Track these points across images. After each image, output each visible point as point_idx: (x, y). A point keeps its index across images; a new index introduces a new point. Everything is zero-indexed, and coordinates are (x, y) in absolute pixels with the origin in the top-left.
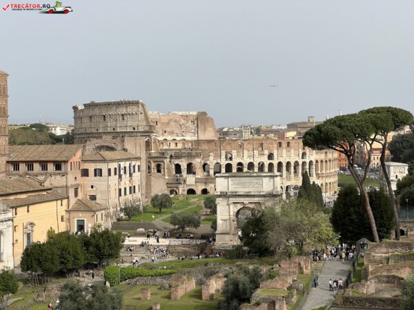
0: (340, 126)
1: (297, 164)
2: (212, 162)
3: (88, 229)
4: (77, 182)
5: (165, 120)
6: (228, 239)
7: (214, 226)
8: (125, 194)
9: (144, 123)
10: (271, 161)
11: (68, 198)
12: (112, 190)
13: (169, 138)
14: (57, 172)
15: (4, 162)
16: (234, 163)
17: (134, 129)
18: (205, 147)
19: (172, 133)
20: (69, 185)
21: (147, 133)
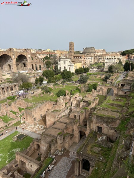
0: (127, 52)
1: (119, 58)
2: (105, 57)
3: (85, 67)
5: (98, 50)
6: (106, 69)
7: (104, 67)
8: (91, 62)
9: (94, 51)
10: (114, 58)
11: (82, 62)
12: (89, 61)
14: (81, 58)
15: (73, 57)
16: (108, 58)
21: (95, 53)
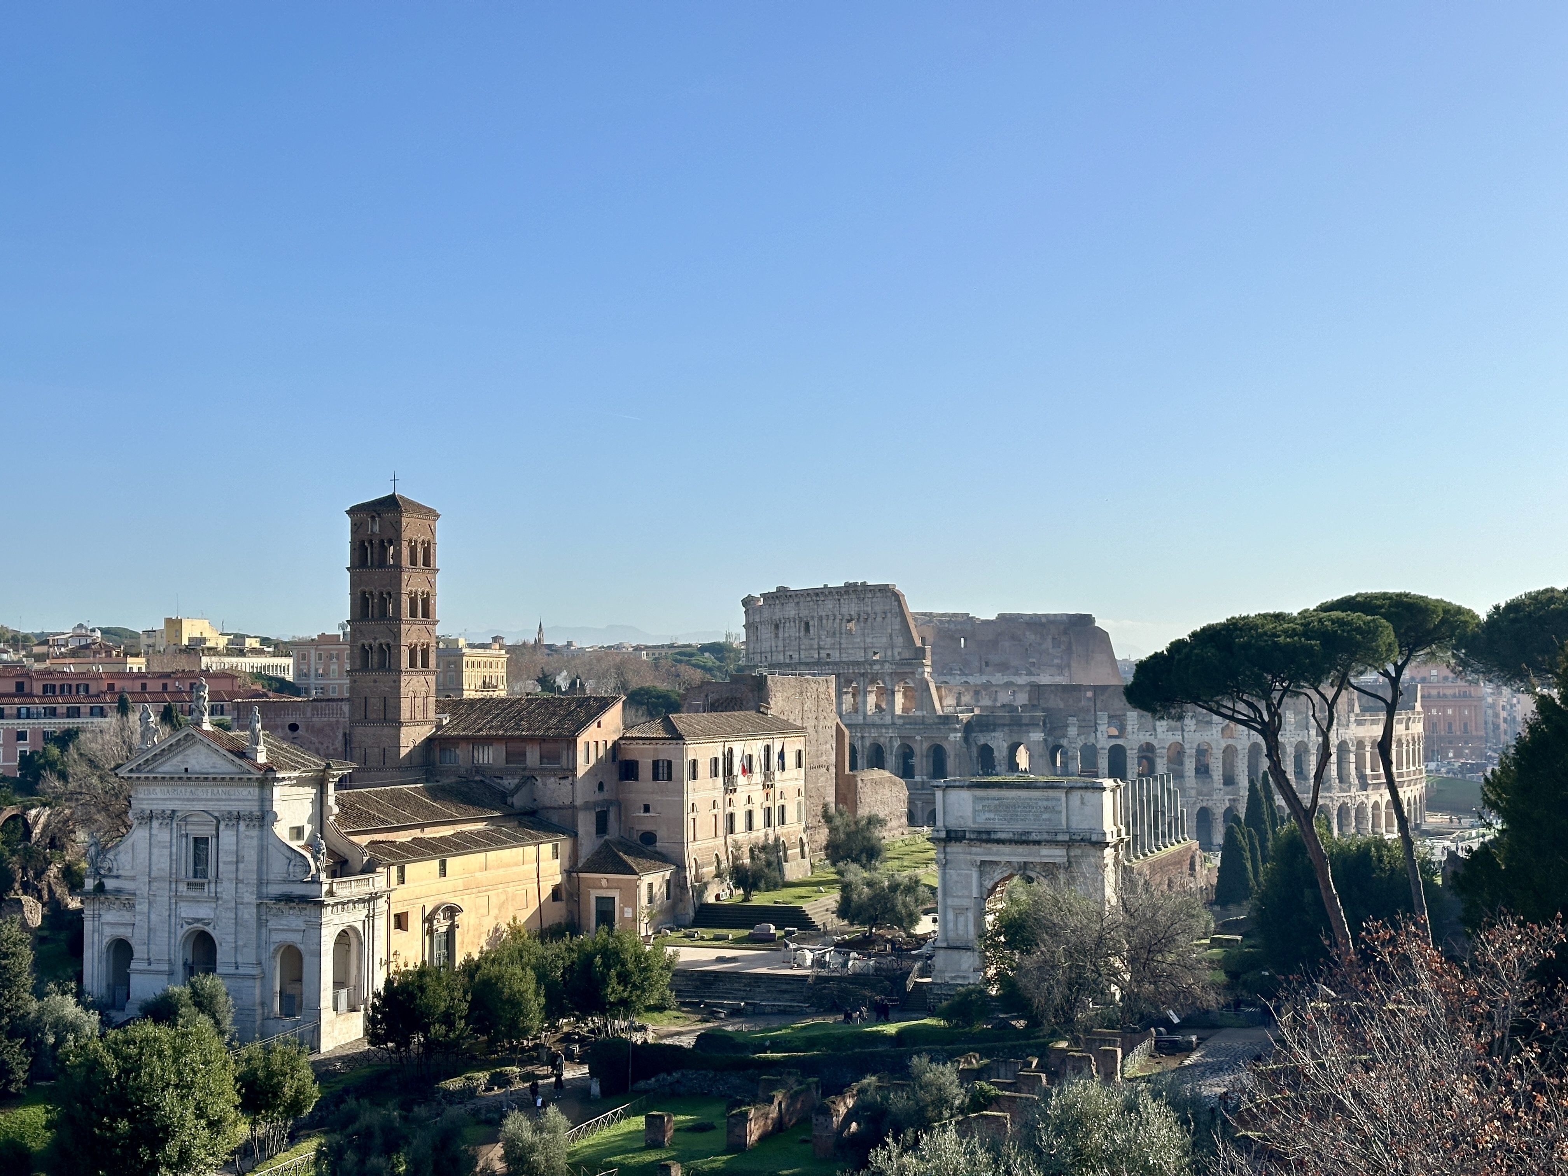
2: (1073, 740)
3: (624, 921)
4: (605, 795)
5: (986, 634)
8: (750, 827)
9: (899, 641)
10: (1230, 741)
11: (576, 837)
12: (703, 816)
13: (998, 678)
14: (550, 767)
15: (422, 741)
16: (1131, 745)
18: (1055, 702)
19: (1003, 667)
20: (579, 802)
21: (907, 666)
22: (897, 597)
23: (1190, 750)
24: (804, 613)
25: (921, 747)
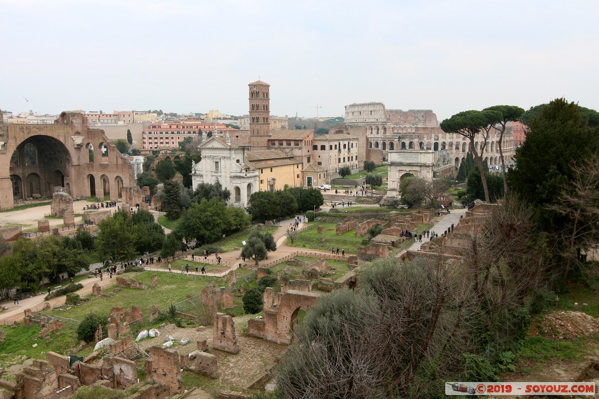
2: (425, 141)
4: (310, 154)
6: (395, 194)
8: (344, 161)
9: (383, 116)
10: (464, 141)
11: (302, 163)
12: (333, 158)
13: (408, 126)
14: (296, 146)
15: (266, 140)
16: (440, 142)
17: (377, 120)
18: (421, 132)
19: (409, 123)
20: (304, 155)
21: (385, 123)
22: (383, 106)
23: (454, 143)
24: (360, 110)
25: (387, 143)
